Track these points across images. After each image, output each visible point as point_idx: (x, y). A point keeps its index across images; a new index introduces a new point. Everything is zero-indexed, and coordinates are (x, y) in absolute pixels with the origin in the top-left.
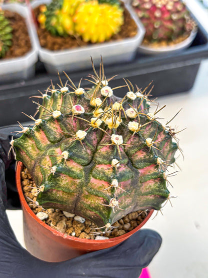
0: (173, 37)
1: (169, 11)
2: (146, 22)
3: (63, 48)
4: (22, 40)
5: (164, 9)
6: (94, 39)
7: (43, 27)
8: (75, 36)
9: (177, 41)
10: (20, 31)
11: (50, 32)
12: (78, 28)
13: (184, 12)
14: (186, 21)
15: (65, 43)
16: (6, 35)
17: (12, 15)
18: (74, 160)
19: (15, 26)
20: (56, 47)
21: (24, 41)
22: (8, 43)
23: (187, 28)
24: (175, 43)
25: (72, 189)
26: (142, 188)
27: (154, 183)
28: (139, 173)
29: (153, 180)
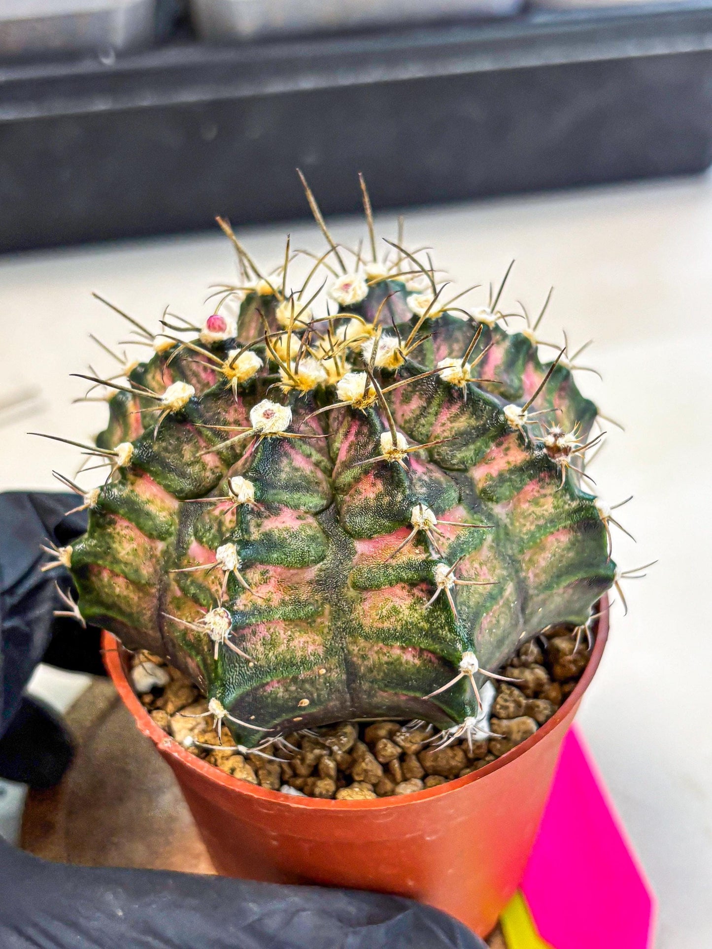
18: (155, 474)
25: (146, 571)
26: (360, 608)
27: (409, 601)
28: (356, 552)
29: (403, 588)
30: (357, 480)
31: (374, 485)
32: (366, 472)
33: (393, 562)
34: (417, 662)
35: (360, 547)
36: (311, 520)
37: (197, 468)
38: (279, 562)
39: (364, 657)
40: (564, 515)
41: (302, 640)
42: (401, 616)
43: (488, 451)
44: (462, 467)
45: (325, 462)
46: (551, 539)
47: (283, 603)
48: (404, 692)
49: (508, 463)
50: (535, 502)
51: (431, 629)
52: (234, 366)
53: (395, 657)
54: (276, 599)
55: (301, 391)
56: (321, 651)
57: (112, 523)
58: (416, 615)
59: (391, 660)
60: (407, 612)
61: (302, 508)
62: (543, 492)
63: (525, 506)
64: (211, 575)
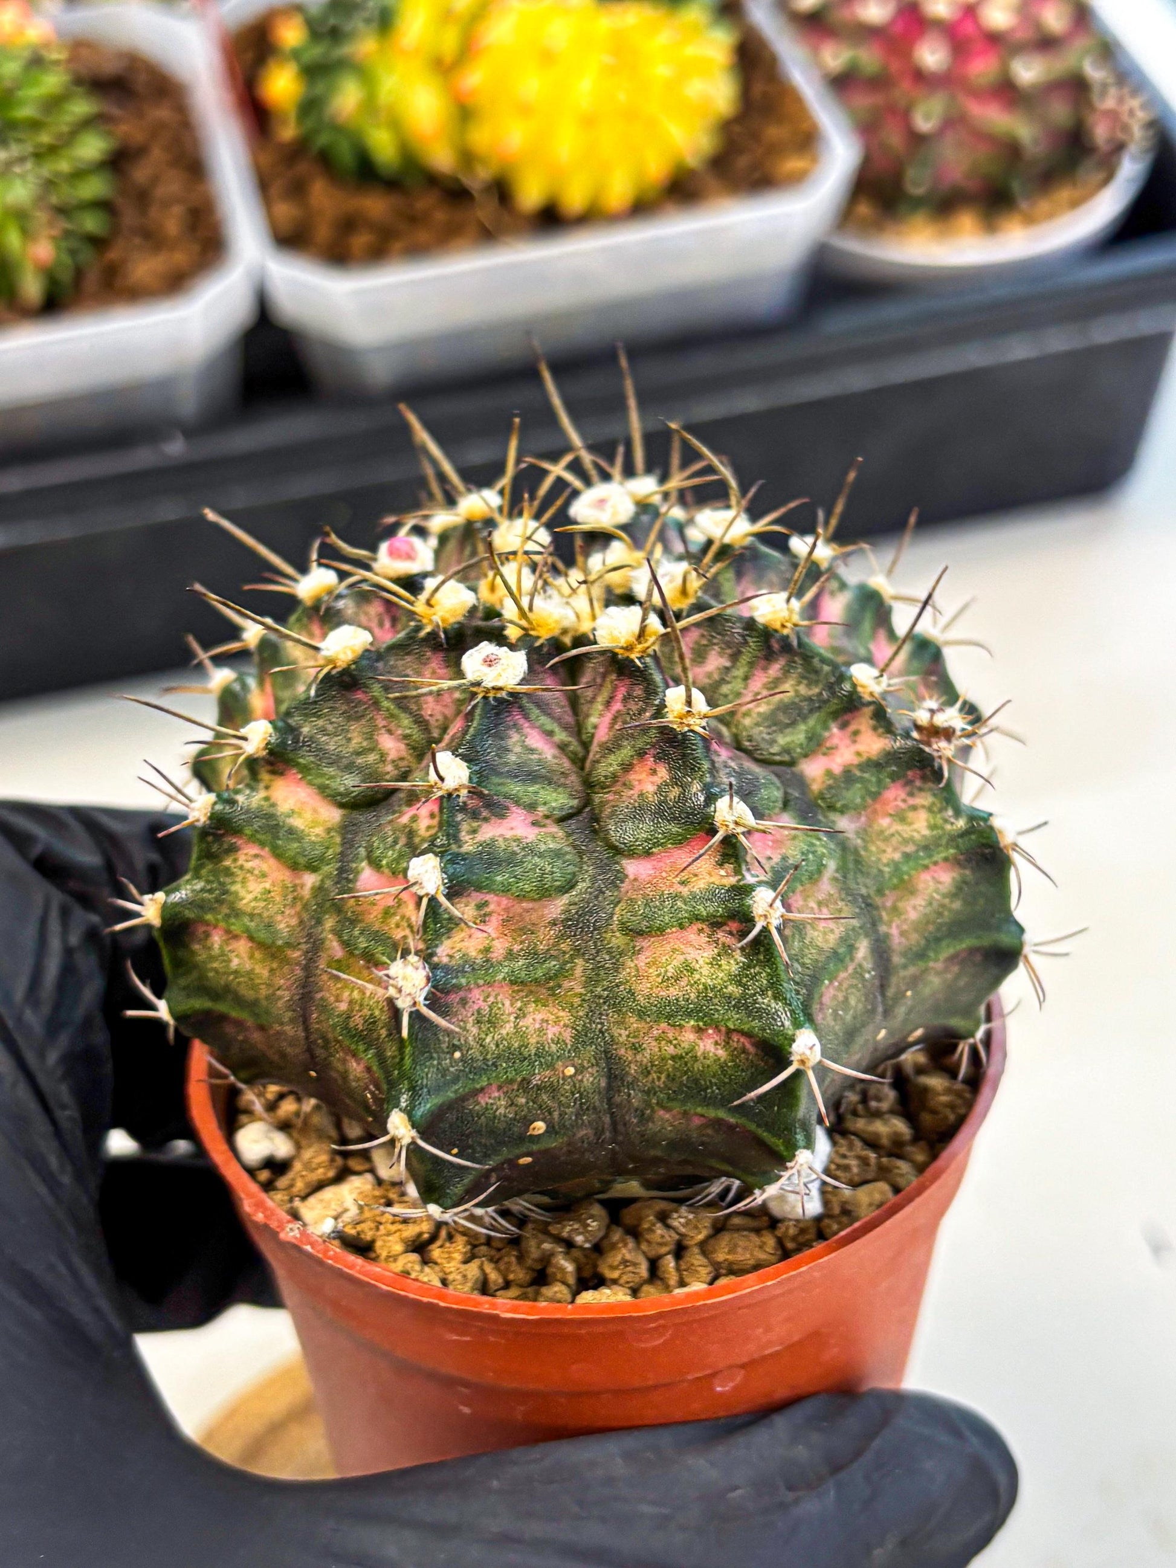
0: (1016, 186)
1: (994, 39)
2: (864, 101)
3: (398, 245)
4: (166, 204)
5: (969, 28)
6: (575, 199)
7: (288, 132)
8: (466, 181)
9: (1044, 205)
10: (157, 154)
11: (325, 160)
12: (481, 137)
13: (1081, 43)
14: (1095, 97)
15: (414, 220)
16: (78, 175)
17: (110, 67)
18: (305, 770)
19: (130, 129)
20: (361, 240)
21: (177, 210)
22: (91, 223)
23: (1101, 132)
24: (1030, 220)
25: (285, 924)
26: (630, 964)
27: (711, 952)
28: (626, 876)
29: (701, 931)
30: (627, 767)
31: (654, 772)
32: (641, 754)
33: (685, 891)
34: (722, 1053)
35: (632, 868)
36: (554, 829)
37: (372, 758)
38: (506, 890)
39: (636, 1048)
40: (944, 841)
41: (539, 1017)
42: (697, 976)
43: (826, 734)
44: (786, 758)
45: (575, 746)
46: (926, 877)
47: (510, 955)
48: (699, 1110)
49: (858, 754)
50: (901, 817)
51: (744, 996)
52: (433, 602)
53: (685, 1045)
54: (499, 948)
55: (538, 638)
56: (568, 1035)
57: (233, 849)
58: (721, 975)
59: (679, 1051)
60: (706, 969)
61: (542, 810)
62: (911, 801)
63: (885, 822)
64: (394, 914)
